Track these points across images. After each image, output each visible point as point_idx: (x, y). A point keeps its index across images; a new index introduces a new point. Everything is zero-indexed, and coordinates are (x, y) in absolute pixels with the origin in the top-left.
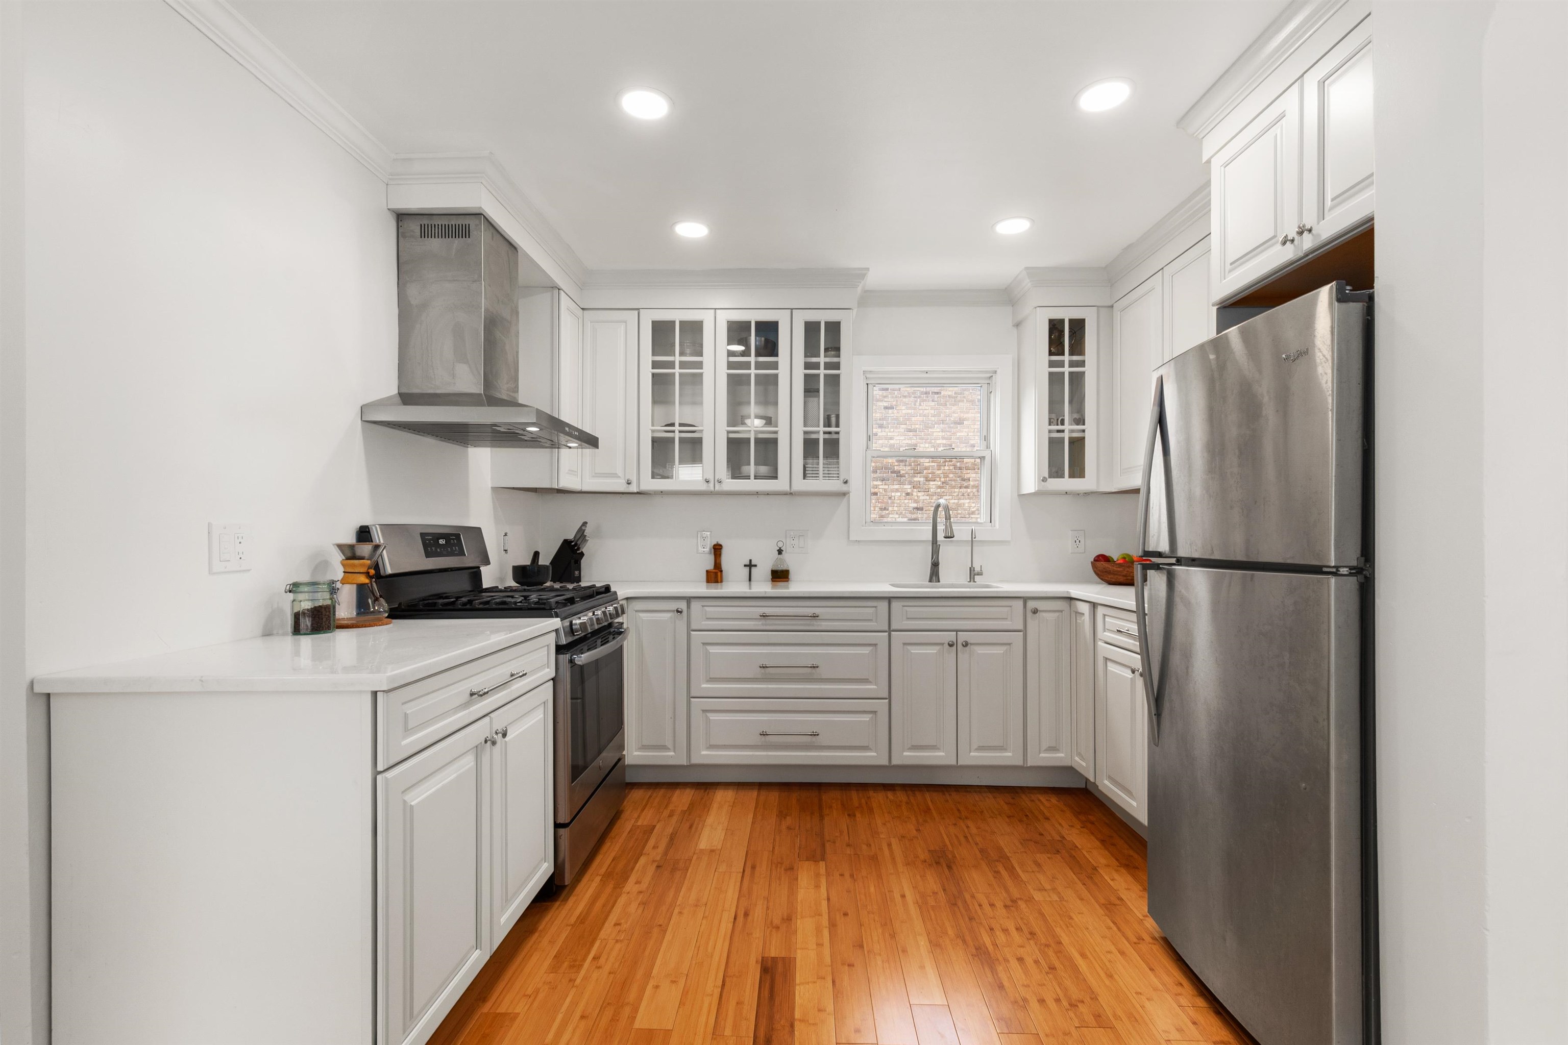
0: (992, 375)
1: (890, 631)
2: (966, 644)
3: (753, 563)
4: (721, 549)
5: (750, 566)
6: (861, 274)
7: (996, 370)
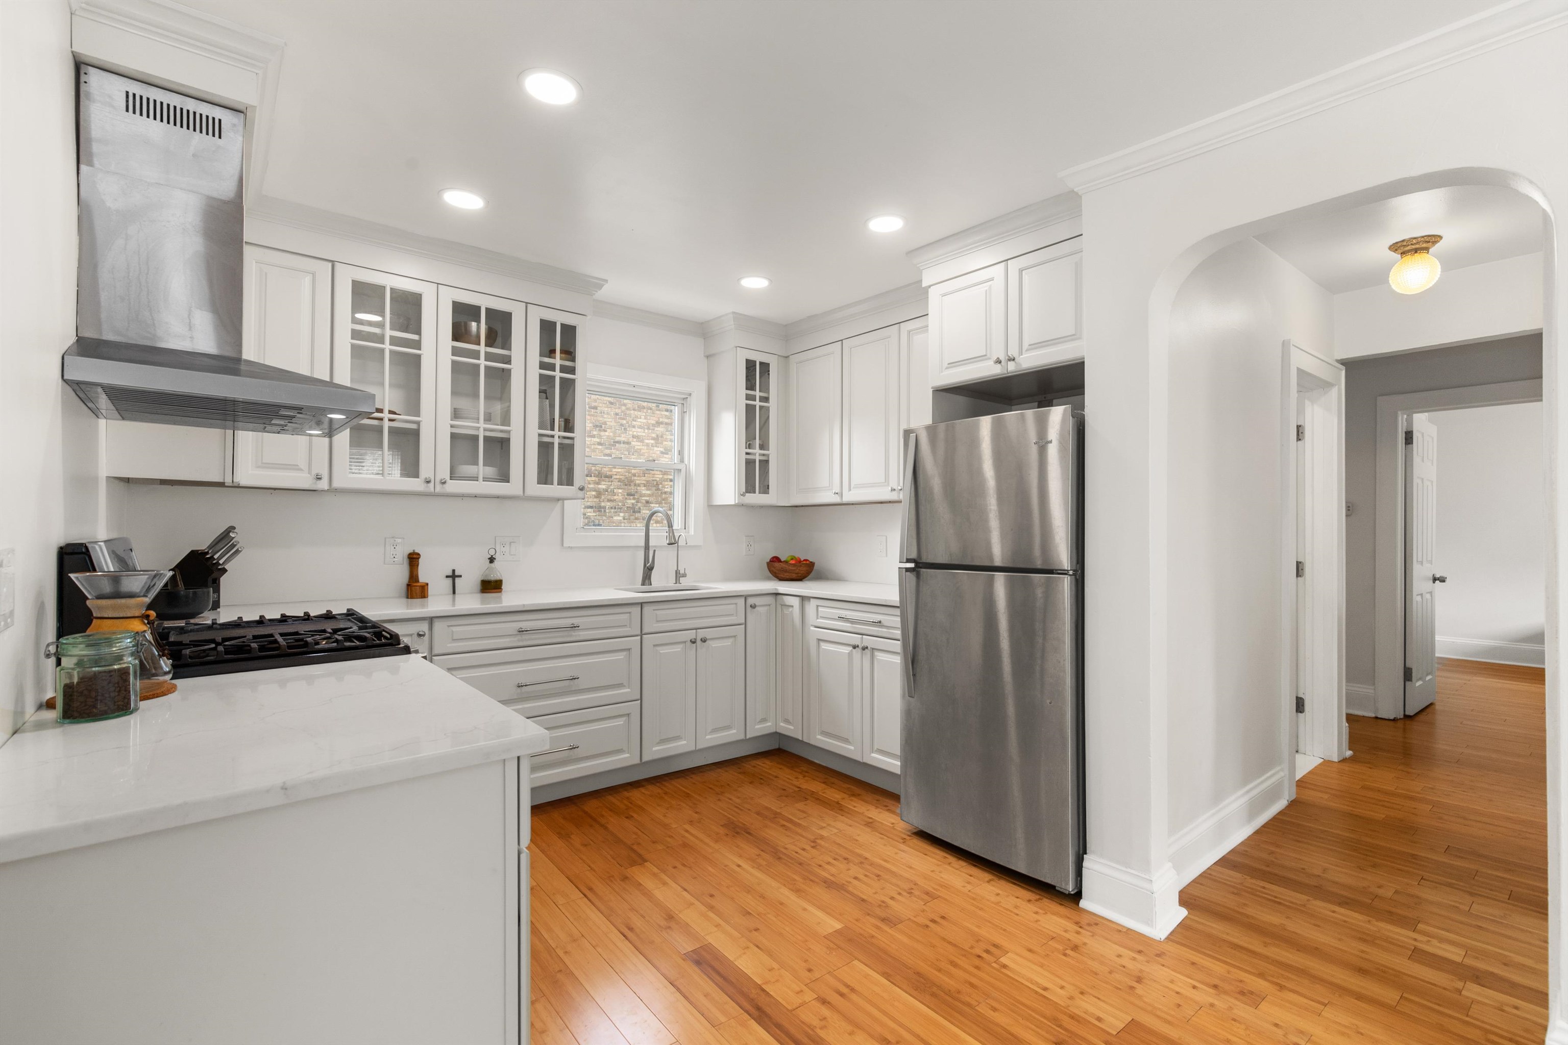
0: (687, 396)
1: (642, 635)
2: (704, 640)
3: (456, 574)
4: (419, 558)
5: (453, 576)
6: (599, 284)
7: (690, 392)
